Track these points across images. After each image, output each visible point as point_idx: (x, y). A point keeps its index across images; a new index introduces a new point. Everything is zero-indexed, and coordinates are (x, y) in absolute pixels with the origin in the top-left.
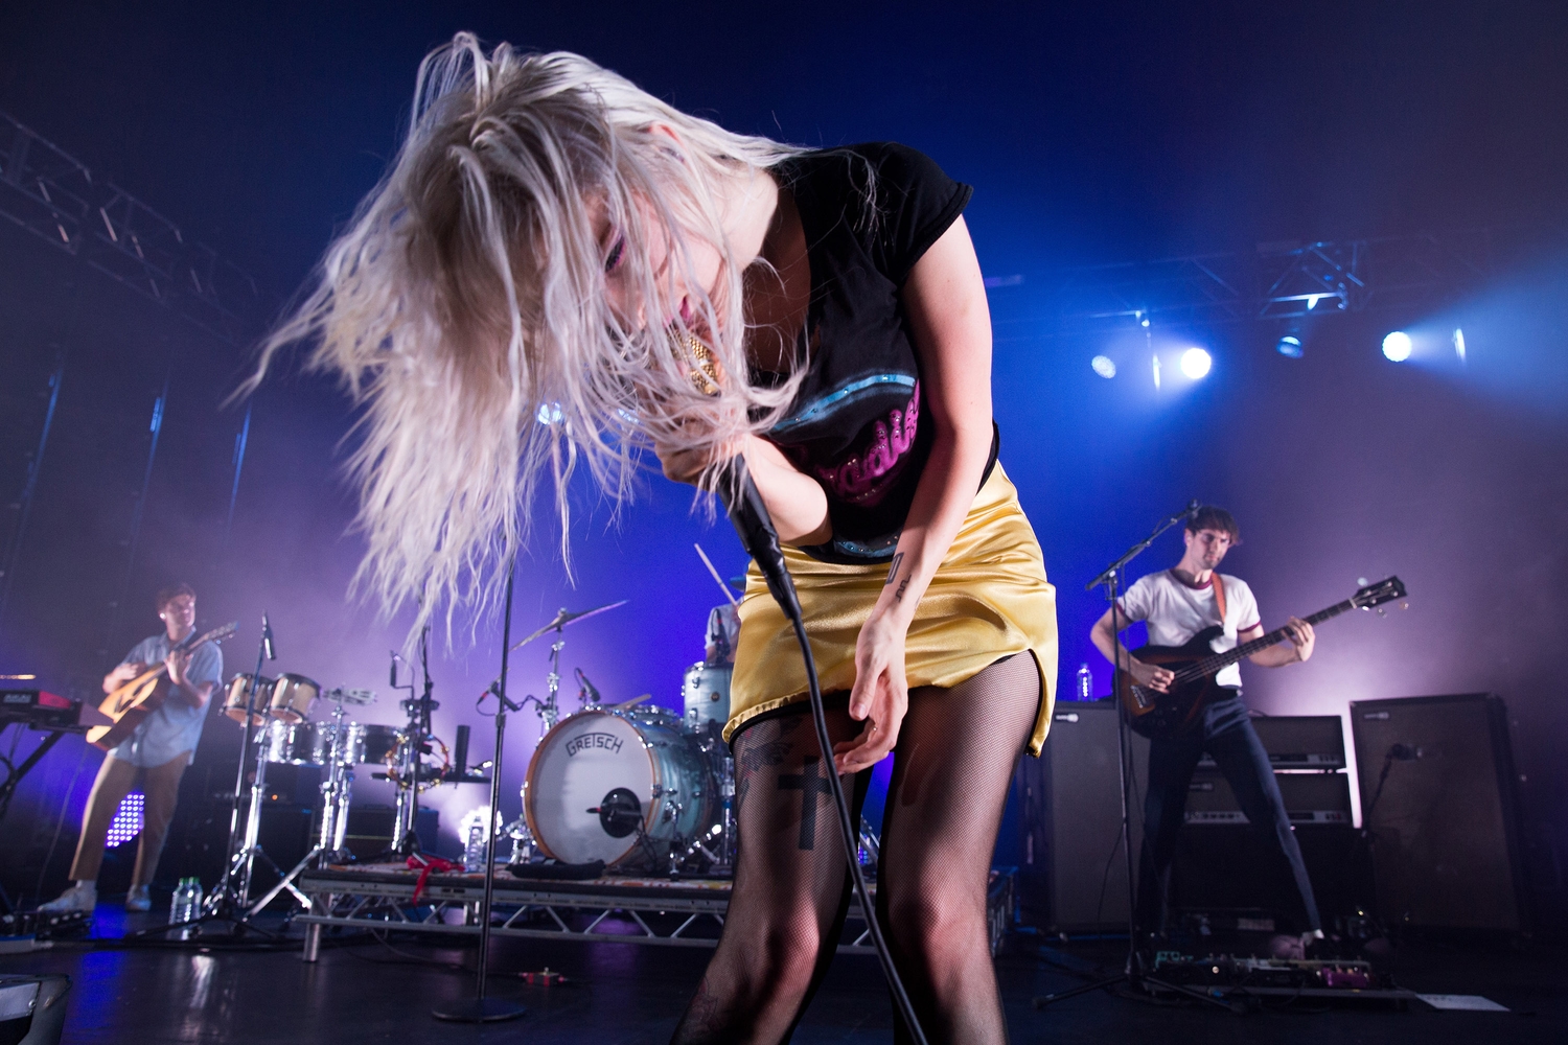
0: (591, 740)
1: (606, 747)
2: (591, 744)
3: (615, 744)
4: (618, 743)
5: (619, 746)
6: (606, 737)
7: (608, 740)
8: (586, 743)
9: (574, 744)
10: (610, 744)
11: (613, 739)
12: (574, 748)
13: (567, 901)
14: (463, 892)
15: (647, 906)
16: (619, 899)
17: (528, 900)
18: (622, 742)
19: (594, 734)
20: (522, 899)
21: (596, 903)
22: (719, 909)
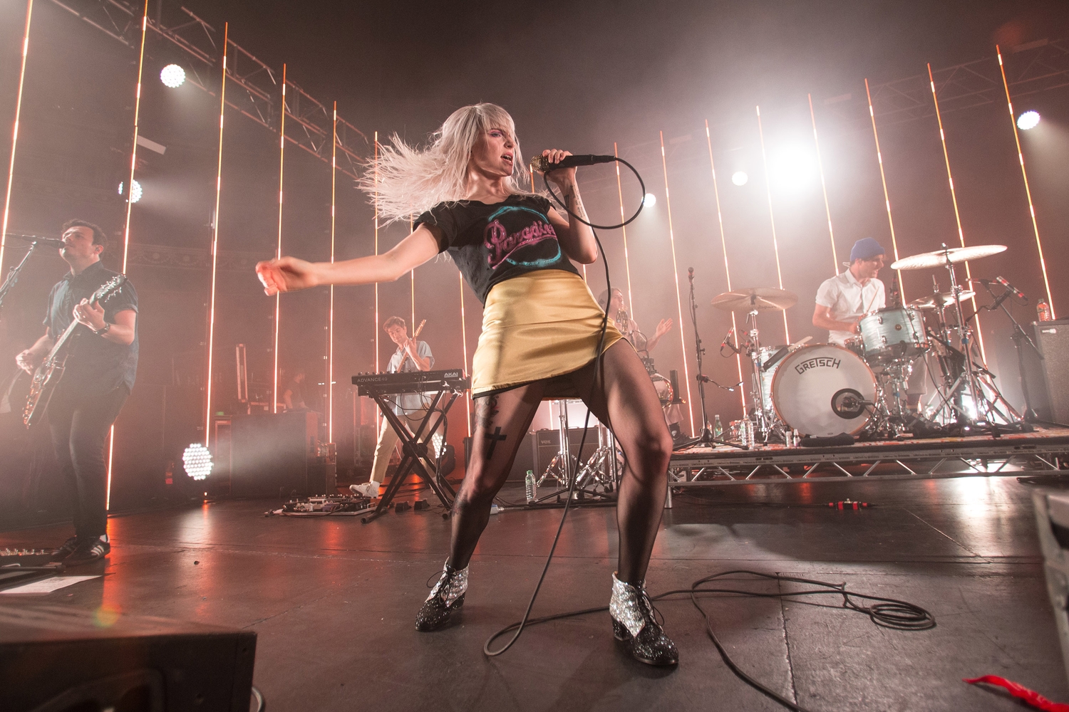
0: (815, 362)
1: (828, 366)
2: (815, 365)
3: (834, 363)
4: (837, 362)
5: (838, 364)
6: (826, 360)
7: (828, 361)
8: (811, 365)
9: (801, 366)
10: (830, 363)
11: (833, 360)
12: (801, 368)
13: (848, 458)
14: (772, 459)
15: (909, 456)
16: (887, 454)
17: (820, 459)
18: (840, 361)
19: (816, 359)
20: (815, 460)
21: (869, 457)
22: (962, 454)
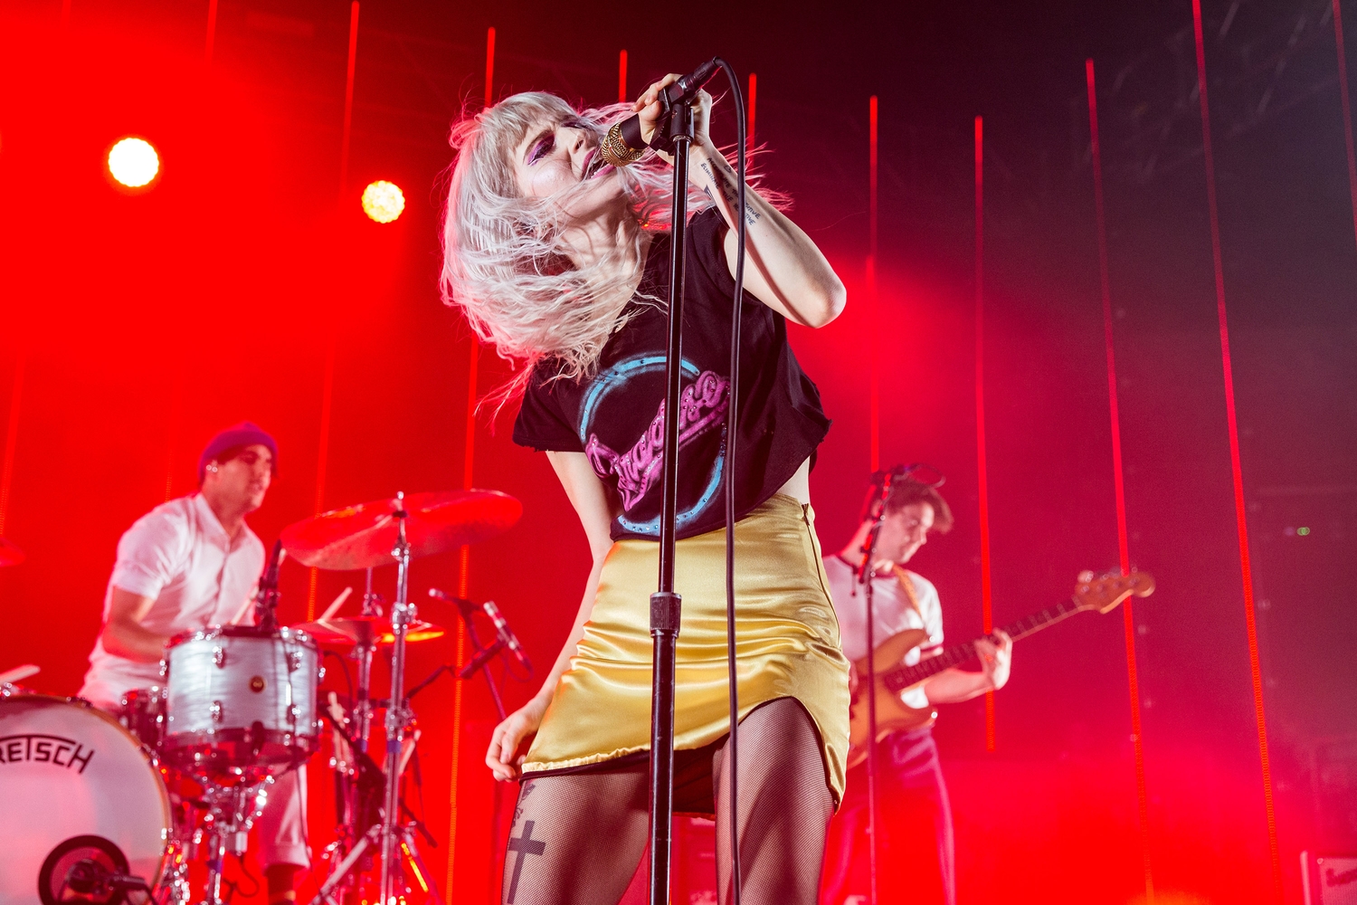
0: (23, 747)
1: (56, 761)
2: (23, 755)
3: (76, 757)
4: (83, 754)
5: (85, 762)
6: (56, 744)
7: (60, 748)
8: (11, 753)
10: (65, 756)
11: (73, 748)
18: (91, 753)
19: (29, 737)
